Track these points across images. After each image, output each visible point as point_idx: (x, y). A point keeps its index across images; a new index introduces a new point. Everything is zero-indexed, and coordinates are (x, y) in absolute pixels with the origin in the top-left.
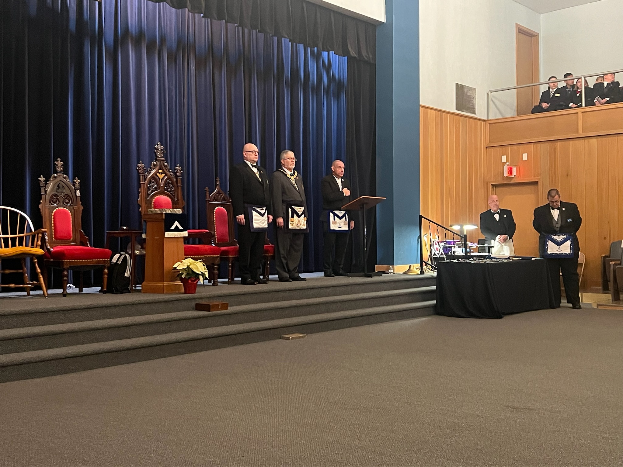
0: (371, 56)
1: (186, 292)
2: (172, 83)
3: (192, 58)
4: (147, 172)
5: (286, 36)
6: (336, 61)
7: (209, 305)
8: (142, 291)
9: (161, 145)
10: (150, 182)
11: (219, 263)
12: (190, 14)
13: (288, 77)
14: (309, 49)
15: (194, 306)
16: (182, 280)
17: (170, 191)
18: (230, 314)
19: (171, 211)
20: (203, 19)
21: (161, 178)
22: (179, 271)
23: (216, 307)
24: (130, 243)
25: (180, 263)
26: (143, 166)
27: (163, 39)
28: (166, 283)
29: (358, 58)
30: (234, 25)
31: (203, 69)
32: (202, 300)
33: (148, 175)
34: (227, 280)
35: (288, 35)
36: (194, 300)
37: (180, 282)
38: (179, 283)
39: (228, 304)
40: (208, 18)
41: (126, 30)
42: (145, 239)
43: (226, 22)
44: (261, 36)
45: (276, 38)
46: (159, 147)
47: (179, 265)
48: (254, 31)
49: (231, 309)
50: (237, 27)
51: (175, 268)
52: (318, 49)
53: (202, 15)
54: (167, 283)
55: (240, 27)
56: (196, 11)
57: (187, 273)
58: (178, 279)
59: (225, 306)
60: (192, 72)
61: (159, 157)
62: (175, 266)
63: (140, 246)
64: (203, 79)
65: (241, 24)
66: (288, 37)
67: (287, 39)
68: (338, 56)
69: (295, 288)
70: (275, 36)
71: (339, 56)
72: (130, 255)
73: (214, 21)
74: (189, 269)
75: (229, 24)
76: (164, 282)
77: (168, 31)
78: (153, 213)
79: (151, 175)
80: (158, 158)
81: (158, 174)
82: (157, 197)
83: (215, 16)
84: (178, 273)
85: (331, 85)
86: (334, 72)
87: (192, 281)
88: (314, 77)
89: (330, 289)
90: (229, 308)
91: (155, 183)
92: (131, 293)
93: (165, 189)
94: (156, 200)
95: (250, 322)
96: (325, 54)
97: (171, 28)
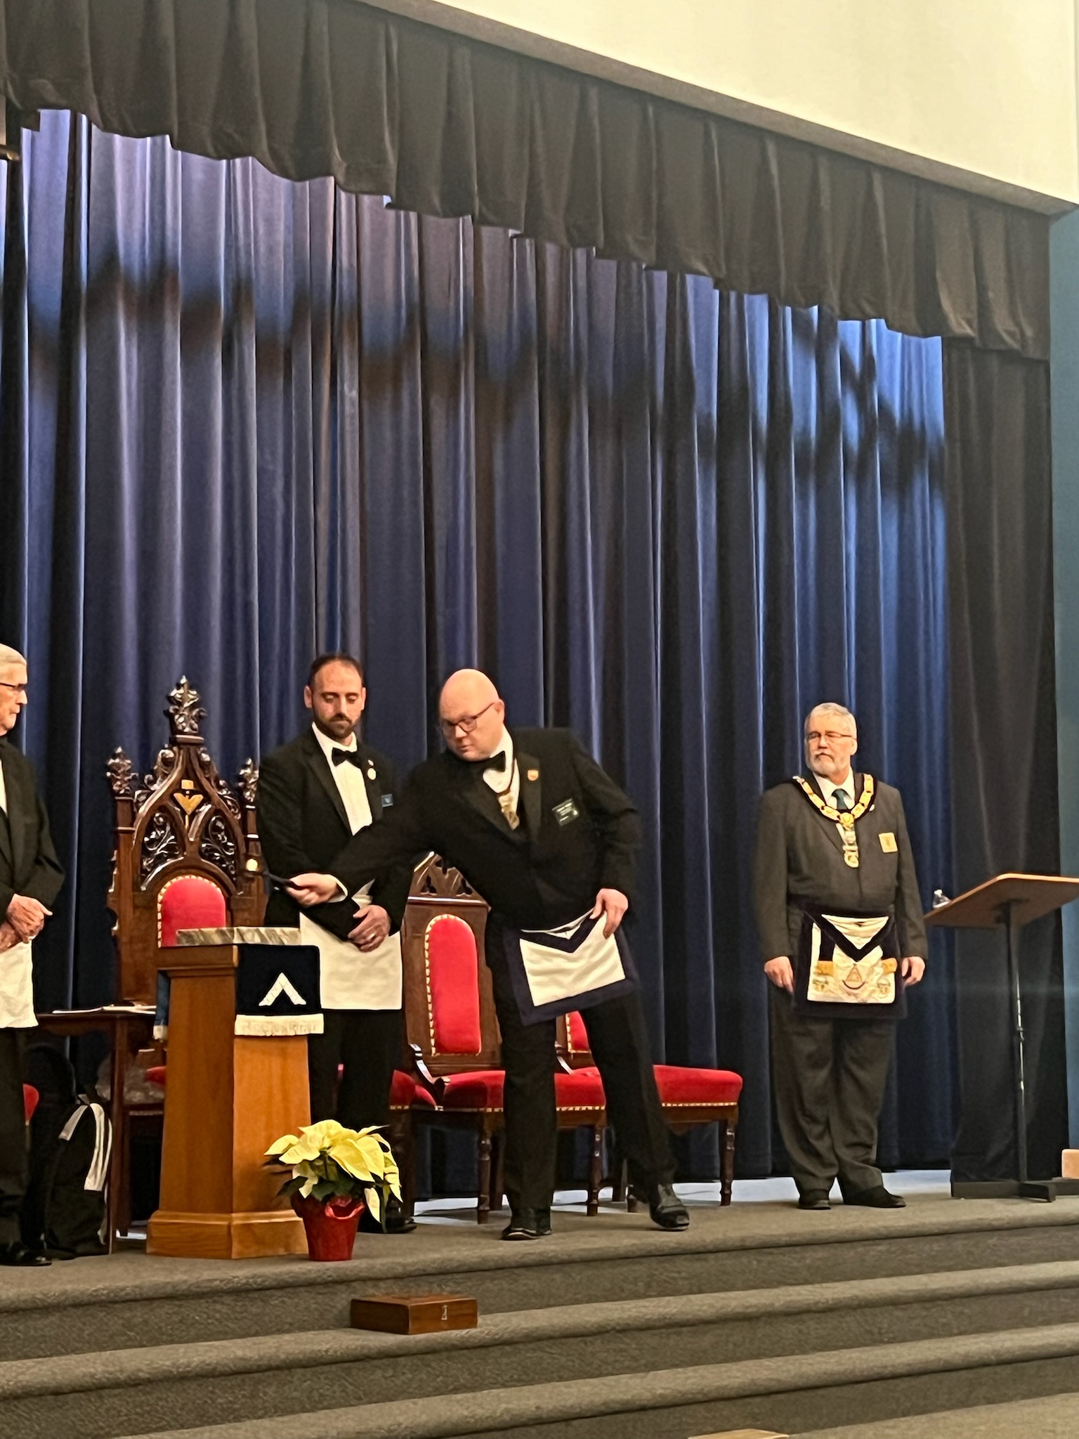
0: (1029, 333)
2: (273, 453)
3: (346, 357)
5: (702, 268)
6: (892, 356)
7: (404, 1308)
12: (343, 195)
13: (708, 418)
14: (788, 310)
20: (391, 213)
22: (290, 1172)
23: (430, 1317)
27: (241, 289)
29: (978, 342)
30: (506, 233)
31: (389, 396)
32: (375, 1286)
35: (706, 263)
36: (343, 1287)
39: (474, 1302)
40: (407, 209)
41: (108, 260)
43: (478, 222)
44: (607, 269)
45: (661, 278)
48: (581, 254)
49: (489, 1325)
50: (515, 240)
52: (825, 308)
53: (387, 199)
55: (527, 241)
56: (365, 187)
58: (287, 1200)
59: (465, 1314)
60: (348, 408)
64: (388, 435)
65: (533, 228)
66: (710, 270)
67: (702, 278)
68: (899, 335)
70: (659, 267)
71: (906, 336)
73: (430, 220)
74: (325, 1163)
75: (486, 231)
77: (263, 262)
78: (197, 944)
83: (436, 201)
85: (872, 449)
86: (887, 396)
87: (338, 1211)
88: (806, 417)
96: (850, 330)
97: (271, 250)
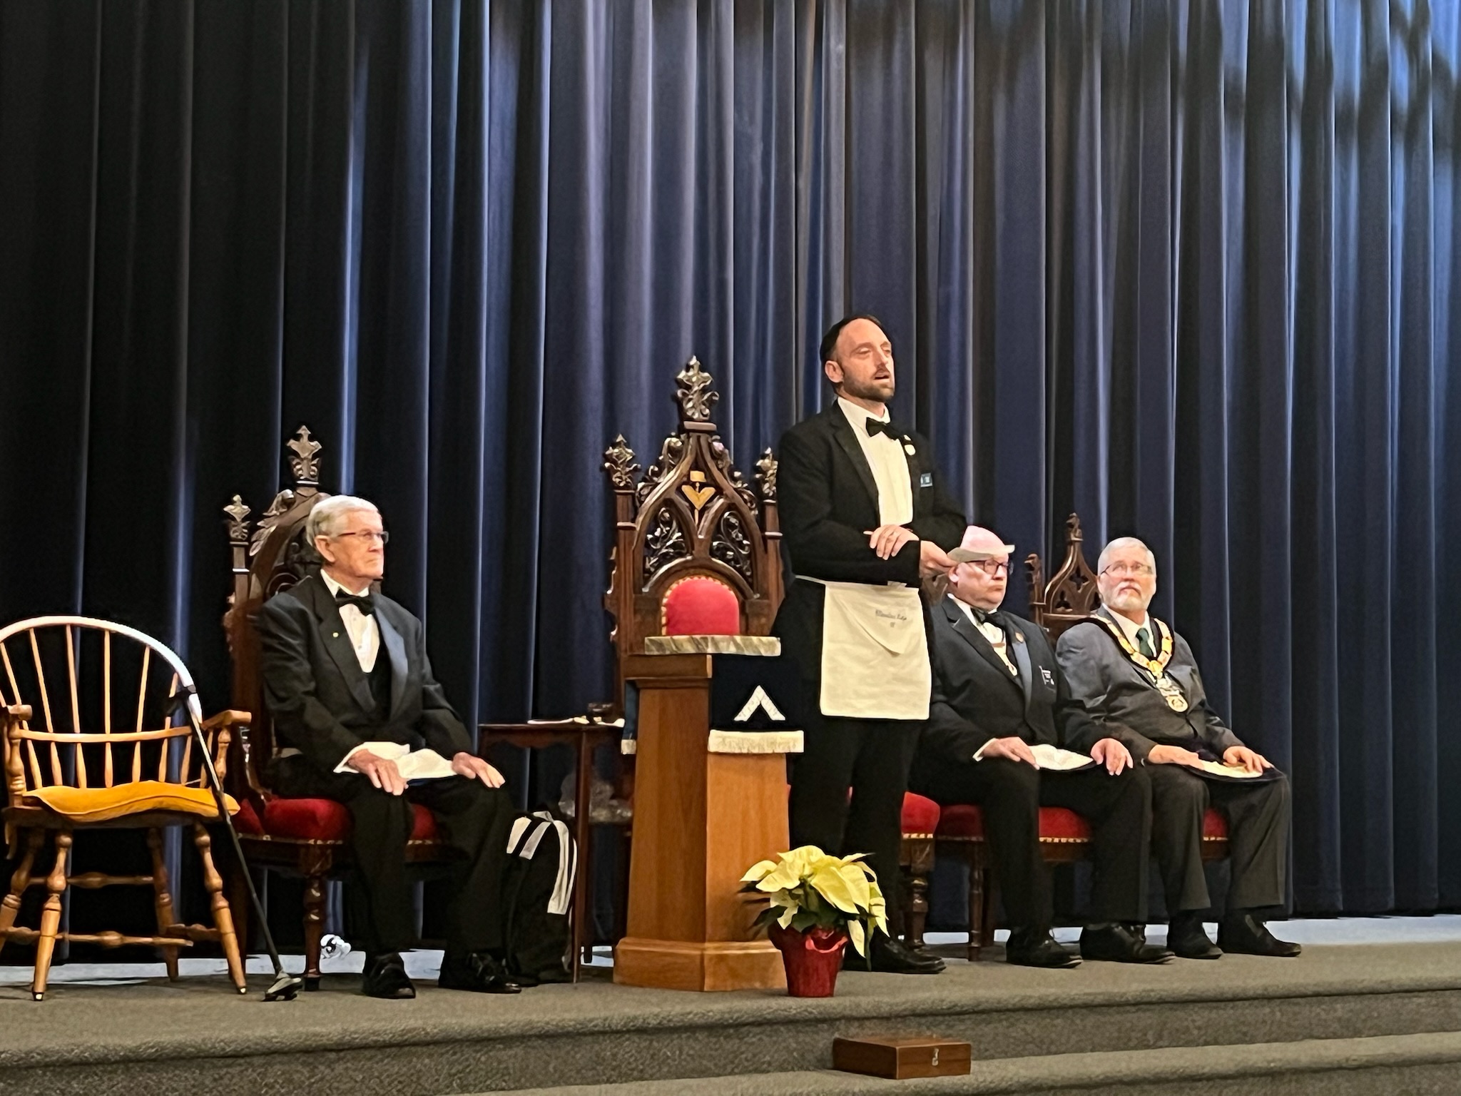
1: (793, 991)
2: (752, 115)
4: (644, 480)
8: (616, 978)
9: (702, 369)
10: (655, 521)
11: (930, 866)
15: (828, 1055)
16: (776, 935)
17: (736, 560)
19: (736, 645)
21: (698, 505)
22: (768, 900)
23: (919, 1060)
24: (573, 776)
25: (768, 865)
26: (629, 458)
28: (711, 949)
33: (645, 492)
36: (826, 1027)
37: (769, 943)
38: (766, 947)
39: (968, 1048)
42: (631, 758)
46: (695, 377)
47: (768, 872)
49: (983, 1072)
51: (751, 887)
54: (716, 948)
57: (800, 909)
58: (764, 931)
59: (958, 1060)
61: (691, 419)
62: (749, 877)
63: (608, 789)
64: (878, 92)
72: (570, 824)
74: (806, 893)
76: (704, 941)
78: (668, 653)
79: (659, 491)
80: (687, 424)
81: (685, 489)
82: (681, 581)
84: (764, 907)
87: (818, 943)
88: (1350, 70)
90: (974, 1065)
91: (674, 524)
92: (570, 981)
93: (713, 553)
94: (676, 595)
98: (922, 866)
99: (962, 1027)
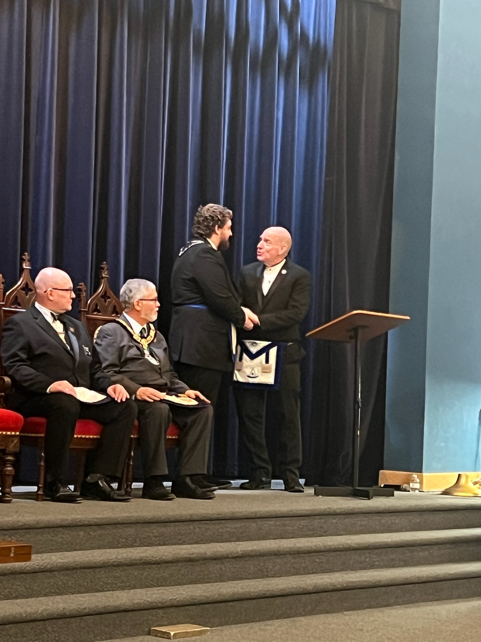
11: (18, 450)
13: (200, 31)
18: (35, 572)
23: (3, 554)
34: (34, 489)
39: (31, 547)
49: (38, 560)
59: (25, 553)
69: (189, 517)
85: (295, 57)
86: (306, 26)
88: (258, 35)
89: (272, 522)
90: (33, 557)
95: (79, 592)
98: (12, 449)
99: (29, 536)
